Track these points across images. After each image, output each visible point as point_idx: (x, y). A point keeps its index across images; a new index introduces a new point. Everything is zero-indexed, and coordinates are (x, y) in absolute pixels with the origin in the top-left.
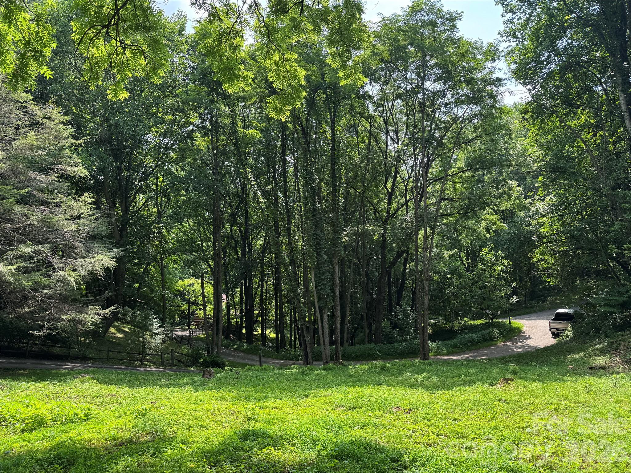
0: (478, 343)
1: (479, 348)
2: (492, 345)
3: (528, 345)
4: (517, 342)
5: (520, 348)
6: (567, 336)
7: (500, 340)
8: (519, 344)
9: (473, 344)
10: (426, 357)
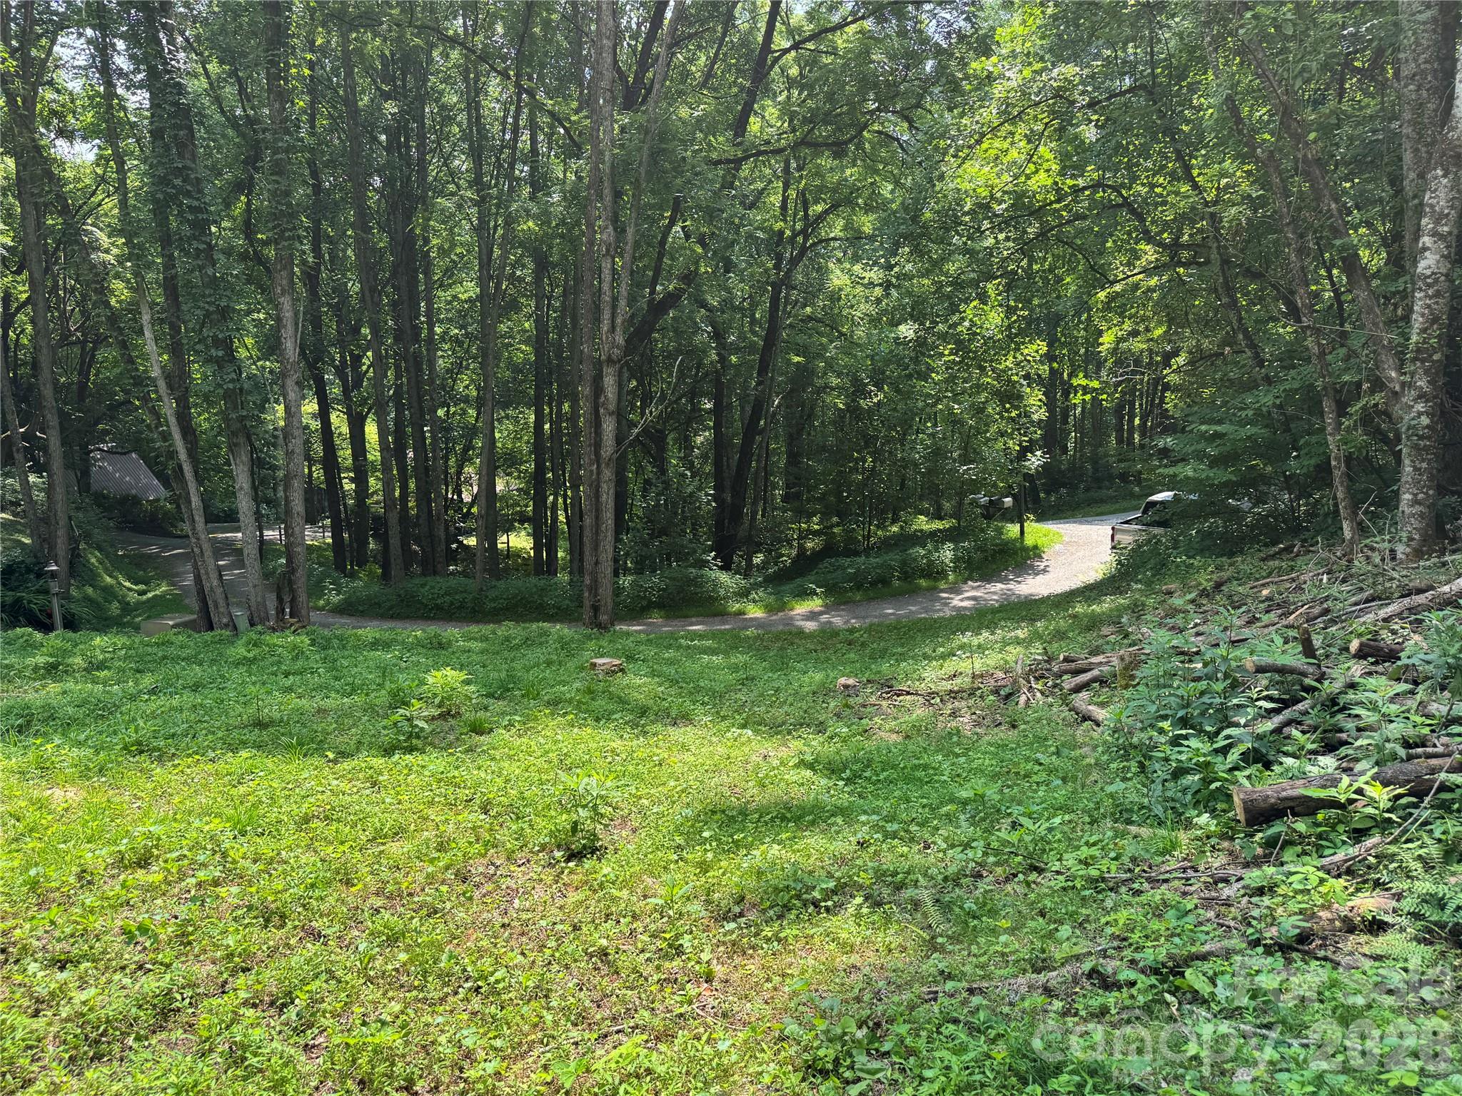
1: (869, 600)
2: (915, 591)
7: (954, 577)
9: (860, 586)
10: (604, 618)
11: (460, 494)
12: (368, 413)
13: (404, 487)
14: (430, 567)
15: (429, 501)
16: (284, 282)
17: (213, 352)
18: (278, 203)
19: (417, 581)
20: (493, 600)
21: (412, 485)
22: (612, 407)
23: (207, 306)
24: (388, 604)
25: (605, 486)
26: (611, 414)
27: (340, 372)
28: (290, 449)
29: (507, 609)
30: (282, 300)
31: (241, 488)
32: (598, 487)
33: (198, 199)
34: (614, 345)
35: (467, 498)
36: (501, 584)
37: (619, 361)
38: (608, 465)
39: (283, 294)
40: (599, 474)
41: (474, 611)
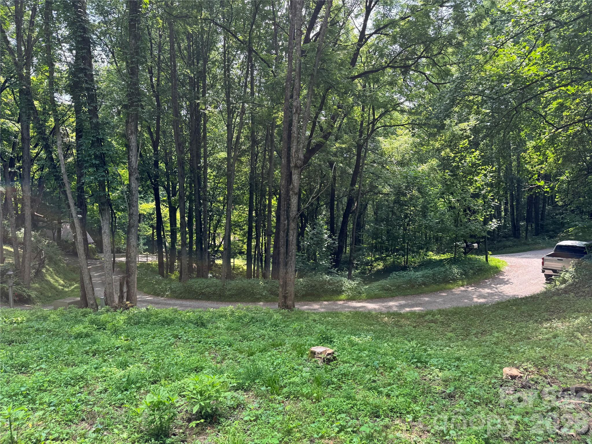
0: (420, 285)
1: (419, 294)
2: (442, 290)
3: (499, 294)
4: (484, 287)
5: (484, 297)
6: (564, 281)
7: (460, 283)
8: (487, 290)
9: (413, 286)
10: (290, 303)
11: (214, 242)
12: (178, 208)
13: (191, 237)
14: (202, 274)
15: (202, 244)
16: (133, 128)
17: (94, 161)
18: (131, 88)
19: (193, 280)
20: (229, 290)
21: (195, 238)
22: (296, 191)
23: (92, 138)
24: (179, 292)
25: (291, 232)
26: (296, 194)
27: (167, 189)
28: (131, 212)
29: (236, 295)
30: (131, 137)
31: (105, 232)
32: (288, 232)
33: (90, 84)
34: (298, 158)
35: (217, 243)
36: (233, 283)
37: (301, 167)
38: (293, 221)
39: (131, 134)
40: (288, 225)
41: (220, 296)
